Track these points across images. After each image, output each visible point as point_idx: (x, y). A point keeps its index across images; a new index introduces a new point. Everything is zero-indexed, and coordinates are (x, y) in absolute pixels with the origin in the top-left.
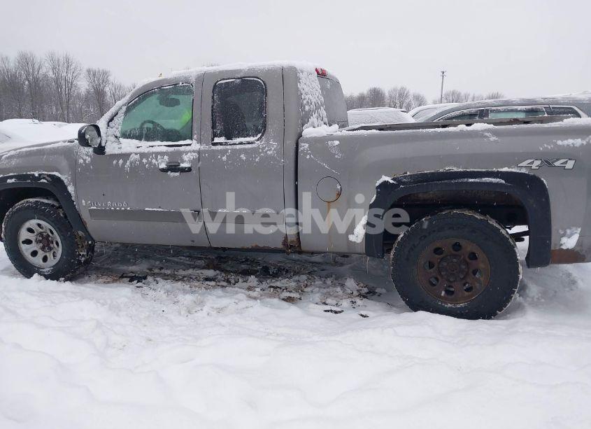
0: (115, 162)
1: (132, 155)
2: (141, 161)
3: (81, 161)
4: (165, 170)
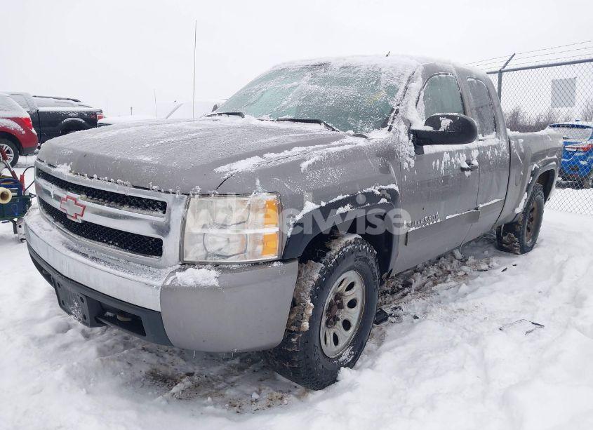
0: (433, 164)
1: (445, 154)
2: (450, 161)
3: (406, 165)
4: (463, 169)
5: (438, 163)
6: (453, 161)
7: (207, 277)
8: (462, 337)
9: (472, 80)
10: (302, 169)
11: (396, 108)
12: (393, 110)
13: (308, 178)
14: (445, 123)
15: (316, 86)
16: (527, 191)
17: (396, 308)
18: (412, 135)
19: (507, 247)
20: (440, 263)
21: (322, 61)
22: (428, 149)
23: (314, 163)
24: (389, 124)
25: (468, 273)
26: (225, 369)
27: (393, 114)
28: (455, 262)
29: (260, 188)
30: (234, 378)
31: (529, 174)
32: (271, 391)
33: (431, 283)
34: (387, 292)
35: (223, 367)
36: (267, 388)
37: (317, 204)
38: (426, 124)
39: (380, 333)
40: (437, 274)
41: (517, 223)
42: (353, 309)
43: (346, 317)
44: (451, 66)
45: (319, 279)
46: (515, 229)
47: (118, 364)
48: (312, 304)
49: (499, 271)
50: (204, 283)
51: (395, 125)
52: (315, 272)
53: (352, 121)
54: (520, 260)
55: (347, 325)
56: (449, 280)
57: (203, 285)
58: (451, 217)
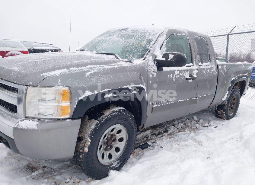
0: (169, 76)
1: (176, 71)
2: (179, 75)
3: (151, 76)
4: (187, 79)
5: (171, 75)
6: (181, 74)
7: (31, 125)
8: (180, 159)
9: (198, 37)
10: (86, 76)
11: (149, 49)
12: (148, 50)
13: (89, 80)
14: (171, 57)
15: (119, 39)
16: (228, 90)
17: (154, 142)
18: (156, 62)
19: (220, 116)
20: (186, 122)
21: (126, 28)
22: (165, 69)
23: (94, 73)
24: (144, 56)
25: (197, 128)
26: (62, 166)
27: (147, 52)
28: (194, 122)
29: (60, 84)
30: (64, 170)
31: (230, 82)
32: (76, 178)
33: (177, 131)
34: (155, 134)
35: (61, 165)
36: (75, 177)
37: (92, 92)
38: (163, 57)
39: (141, 154)
40: (183, 127)
41: (224, 105)
42: (121, 143)
43: (117, 146)
44: (186, 30)
45: (95, 128)
46: (223, 108)
47: (13, 160)
48: (90, 140)
49: (212, 128)
50: (30, 127)
51: (147, 57)
52: (93, 125)
53: (128, 55)
54: (225, 122)
55: (117, 150)
56: (186, 130)
57: (30, 128)
58: (181, 101)
